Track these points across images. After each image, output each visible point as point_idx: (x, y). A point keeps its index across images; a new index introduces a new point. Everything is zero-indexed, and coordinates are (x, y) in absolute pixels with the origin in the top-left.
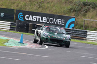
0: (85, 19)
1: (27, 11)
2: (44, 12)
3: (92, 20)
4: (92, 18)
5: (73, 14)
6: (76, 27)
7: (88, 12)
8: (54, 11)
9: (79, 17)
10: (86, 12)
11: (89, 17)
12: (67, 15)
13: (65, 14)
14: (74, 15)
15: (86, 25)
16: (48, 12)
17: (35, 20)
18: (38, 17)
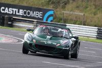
0: (65, 12)
1: (3, 3)
2: (21, 4)
3: (71, 13)
4: (71, 11)
5: (51, 7)
6: (54, 20)
7: (67, 5)
8: (32, 4)
9: (58, 9)
10: (66, 4)
11: (68, 10)
12: (45, 8)
13: (43, 6)
14: (53, 8)
15: (65, 17)
16: (25, 4)
17: (11, 13)
18: (14, 10)
